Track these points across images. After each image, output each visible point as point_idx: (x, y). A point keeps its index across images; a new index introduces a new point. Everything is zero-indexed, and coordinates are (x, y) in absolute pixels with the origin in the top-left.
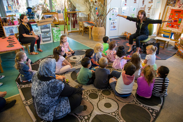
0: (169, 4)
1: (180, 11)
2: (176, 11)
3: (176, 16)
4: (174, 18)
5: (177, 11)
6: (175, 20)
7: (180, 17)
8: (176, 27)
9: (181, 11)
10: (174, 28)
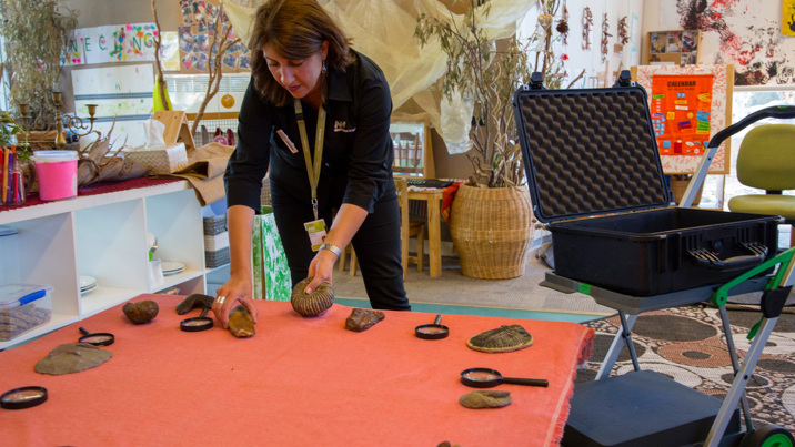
0: (659, 55)
1: (689, 80)
2: (672, 80)
3: (681, 102)
4: (675, 110)
5: (677, 80)
6: (682, 120)
7: (700, 105)
8: (697, 151)
9: (696, 80)
10: (687, 157)
